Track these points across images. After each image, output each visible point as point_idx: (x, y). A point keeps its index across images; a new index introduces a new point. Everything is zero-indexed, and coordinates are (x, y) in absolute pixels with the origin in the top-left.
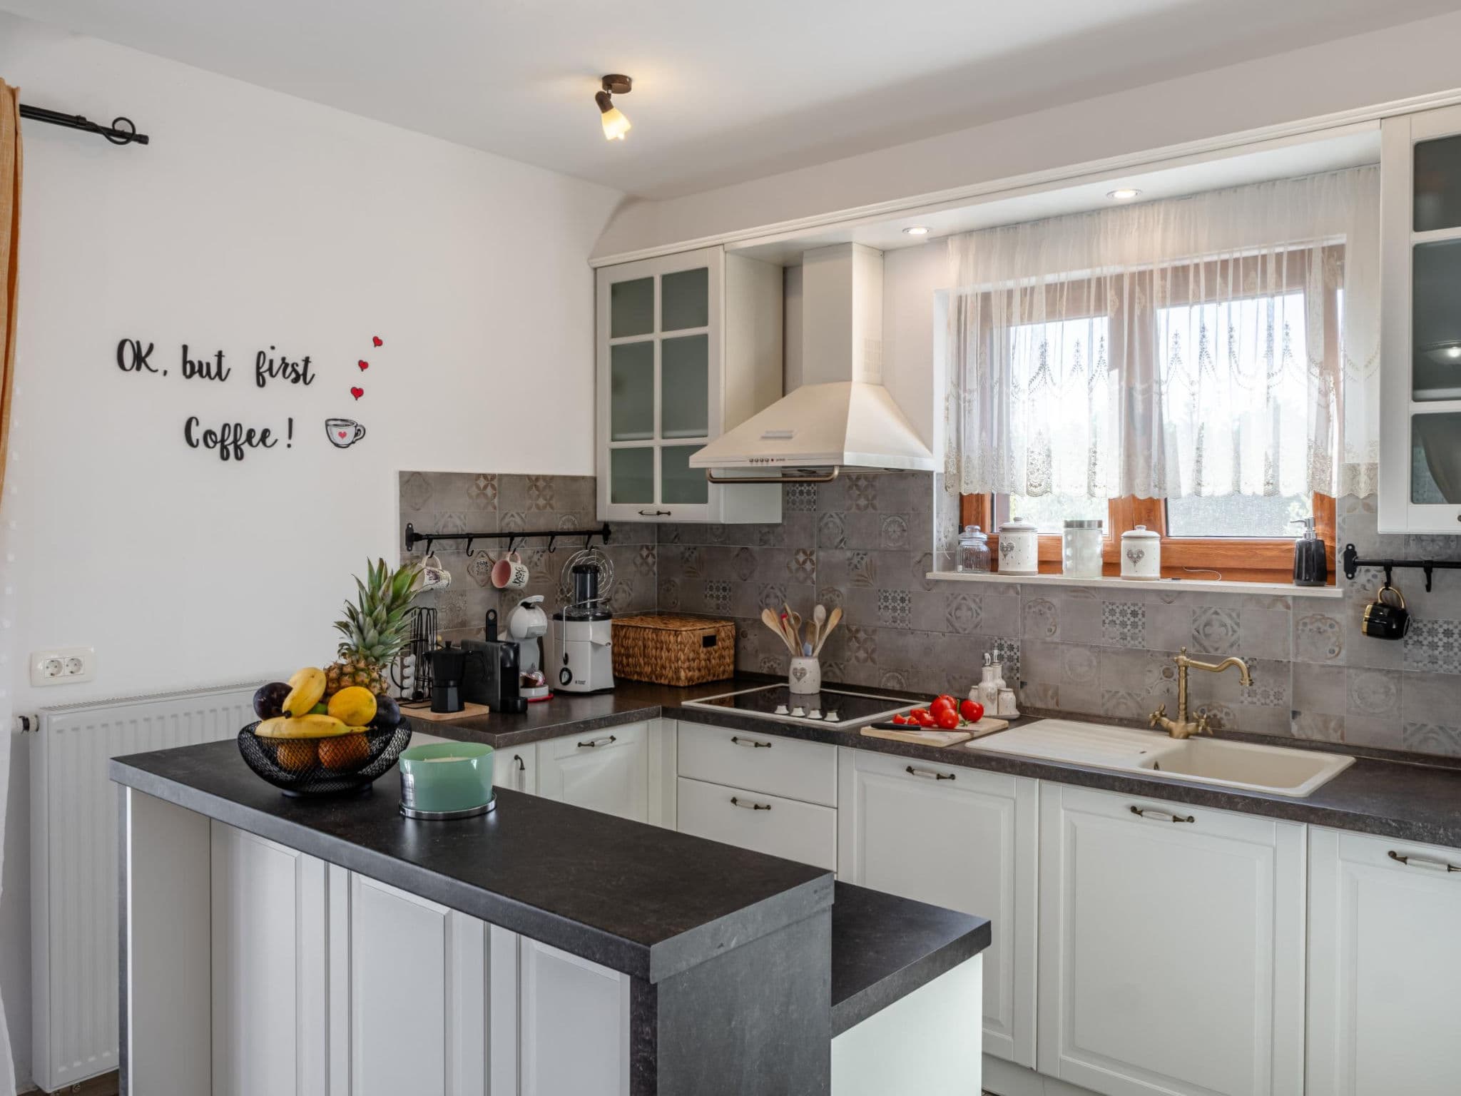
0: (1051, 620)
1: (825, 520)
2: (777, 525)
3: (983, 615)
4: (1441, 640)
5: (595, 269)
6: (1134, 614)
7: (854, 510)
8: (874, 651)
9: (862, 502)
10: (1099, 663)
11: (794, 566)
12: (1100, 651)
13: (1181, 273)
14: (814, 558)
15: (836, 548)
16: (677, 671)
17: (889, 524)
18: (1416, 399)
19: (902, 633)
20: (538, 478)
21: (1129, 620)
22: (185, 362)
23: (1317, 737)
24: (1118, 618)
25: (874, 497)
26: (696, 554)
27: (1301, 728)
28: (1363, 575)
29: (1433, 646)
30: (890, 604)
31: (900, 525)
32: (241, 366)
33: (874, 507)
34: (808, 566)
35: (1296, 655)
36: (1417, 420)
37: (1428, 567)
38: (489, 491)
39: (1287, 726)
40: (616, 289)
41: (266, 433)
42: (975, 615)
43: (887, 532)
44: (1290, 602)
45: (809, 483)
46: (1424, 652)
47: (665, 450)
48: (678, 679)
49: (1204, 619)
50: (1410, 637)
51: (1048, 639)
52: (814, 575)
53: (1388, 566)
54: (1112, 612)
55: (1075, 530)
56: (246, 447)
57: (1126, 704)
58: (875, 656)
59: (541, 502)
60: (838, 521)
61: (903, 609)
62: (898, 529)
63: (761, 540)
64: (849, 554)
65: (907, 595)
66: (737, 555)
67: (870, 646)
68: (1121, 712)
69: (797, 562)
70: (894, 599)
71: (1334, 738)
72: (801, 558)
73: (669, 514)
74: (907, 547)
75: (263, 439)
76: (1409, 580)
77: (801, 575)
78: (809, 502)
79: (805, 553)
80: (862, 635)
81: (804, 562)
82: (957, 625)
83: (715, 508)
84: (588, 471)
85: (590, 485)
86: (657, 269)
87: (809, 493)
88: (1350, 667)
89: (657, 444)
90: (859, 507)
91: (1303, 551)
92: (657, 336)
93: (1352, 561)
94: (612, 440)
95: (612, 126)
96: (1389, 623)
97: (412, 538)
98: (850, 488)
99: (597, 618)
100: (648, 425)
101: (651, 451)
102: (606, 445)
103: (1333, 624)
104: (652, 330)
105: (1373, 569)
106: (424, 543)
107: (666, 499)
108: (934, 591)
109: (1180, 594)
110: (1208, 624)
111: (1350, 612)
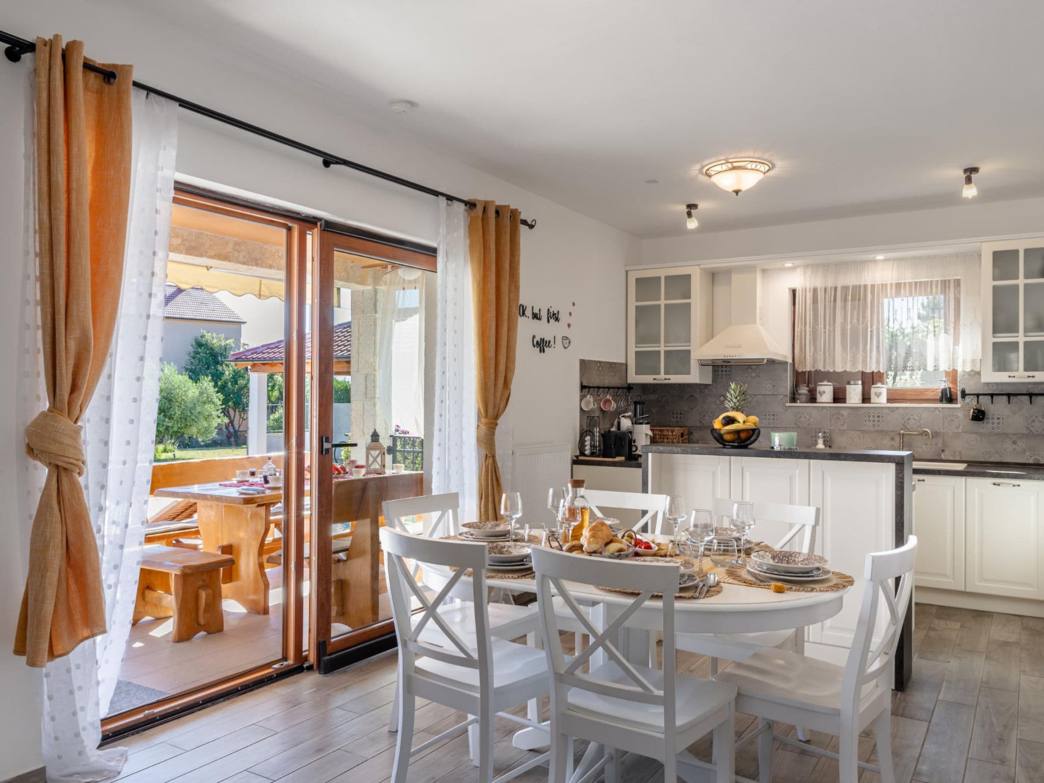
0: (843, 420)
2: (710, 385)
3: (811, 420)
4: (996, 421)
5: (627, 271)
6: (878, 417)
7: (749, 378)
9: (753, 375)
10: (864, 436)
11: (718, 402)
12: (864, 432)
13: (898, 286)
17: (767, 384)
18: (994, 337)
19: (773, 429)
20: (613, 363)
21: (877, 419)
22: (533, 313)
23: (951, 458)
24: (872, 419)
25: (759, 372)
26: (665, 398)
27: (945, 456)
28: (968, 399)
29: (993, 423)
30: (767, 417)
31: (772, 384)
32: (544, 315)
33: (759, 376)
35: (943, 429)
36: (994, 344)
37: (992, 395)
38: (600, 369)
39: (940, 455)
40: (639, 281)
41: (549, 342)
42: (808, 420)
43: (766, 387)
44: (941, 409)
45: (726, 366)
46: (989, 426)
47: (666, 352)
49: (907, 418)
50: (985, 421)
51: (841, 428)
53: (978, 395)
54: (870, 416)
56: (545, 348)
59: (613, 374)
61: (774, 419)
62: (771, 386)
63: (700, 391)
65: (775, 413)
66: (688, 399)
69: (720, 400)
70: (769, 415)
71: (958, 458)
72: (722, 398)
73: (669, 379)
74: (775, 393)
75: (549, 345)
76: (985, 401)
78: (726, 375)
82: (800, 424)
83: (694, 377)
84: (623, 361)
85: (625, 367)
86: (662, 273)
87: (726, 371)
88: (963, 432)
89: (662, 349)
90: (751, 377)
91: (944, 392)
92: (663, 302)
93: (964, 394)
94: (636, 347)
95: (692, 224)
96: (979, 416)
97: (583, 387)
98: (747, 369)
99: (646, 424)
100: (657, 341)
101: (659, 352)
102: (632, 349)
103: (957, 417)
104: (659, 299)
105: (971, 397)
106: (587, 390)
107: (666, 373)
108: (789, 411)
109: (898, 408)
110: (909, 419)
111: (962, 412)
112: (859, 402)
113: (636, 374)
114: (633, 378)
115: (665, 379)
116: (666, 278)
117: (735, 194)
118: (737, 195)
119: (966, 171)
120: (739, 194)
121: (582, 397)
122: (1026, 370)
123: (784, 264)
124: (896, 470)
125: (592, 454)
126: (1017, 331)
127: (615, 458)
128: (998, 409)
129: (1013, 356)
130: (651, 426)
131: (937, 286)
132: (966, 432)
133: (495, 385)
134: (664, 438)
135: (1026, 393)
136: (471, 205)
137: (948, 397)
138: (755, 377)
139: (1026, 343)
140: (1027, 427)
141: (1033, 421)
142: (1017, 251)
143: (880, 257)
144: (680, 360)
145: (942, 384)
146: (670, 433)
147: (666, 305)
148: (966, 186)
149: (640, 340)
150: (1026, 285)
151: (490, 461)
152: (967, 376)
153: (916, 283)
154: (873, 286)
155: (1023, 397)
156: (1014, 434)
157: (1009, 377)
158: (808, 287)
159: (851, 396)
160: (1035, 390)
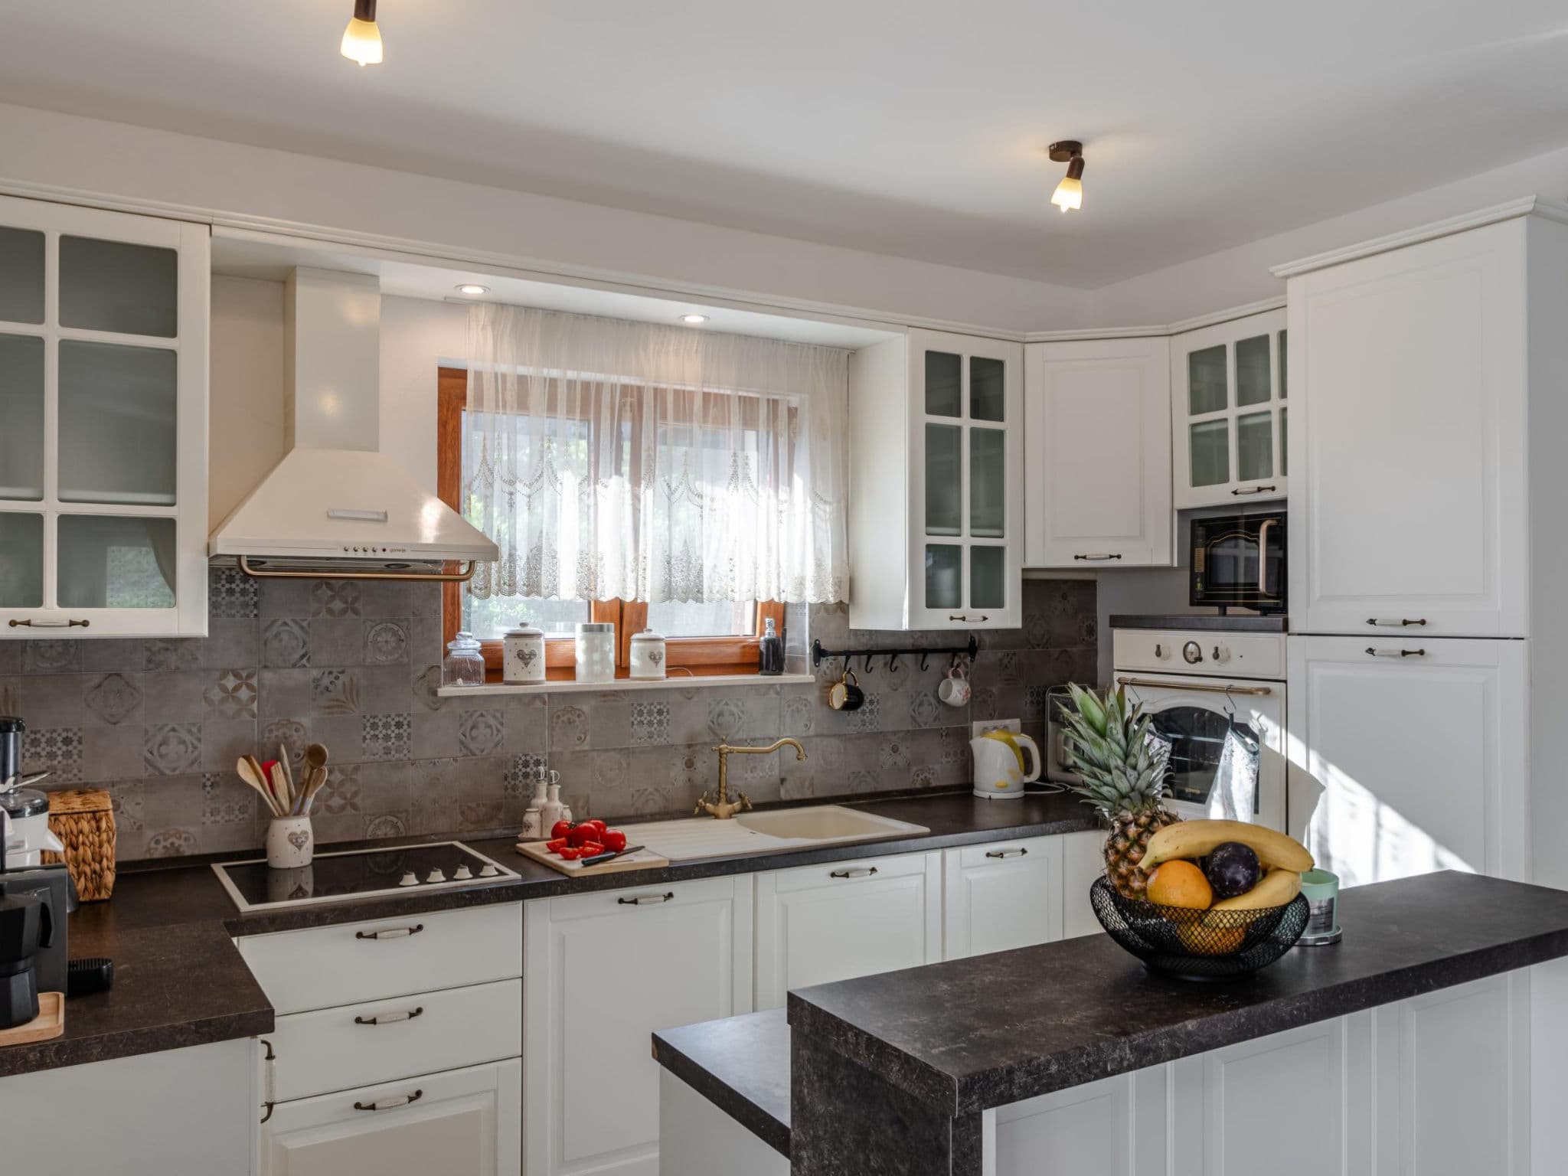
0: (580, 727)
1: (275, 629)
3: (504, 731)
4: (873, 709)
6: (659, 712)
7: (324, 615)
8: (355, 794)
9: (338, 605)
10: (629, 764)
11: (216, 694)
12: (628, 752)
14: (254, 681)
15: (294, 666)
17: (378, 634)
18: (930, 534)
19: (398, 766)
21: (656, 718)
23: (797, 797)
24: (646, 717)
25: (356, 599)
27: (787, 791)
29: (863, 713)
30: (381, 732)
31: (395, 634)
33: (356, 612)
34: (244, 694)
35: (783, 732)
36: (928, 549)
37: (870, 653)
39: (778, 793)
42: (495, 732)
43: (375, 642)
44: (779, 689)
46: (865, 720)
47: (64, 520)
49: (717, 711)
50: (861, 709)
51: (578, 748)
52: (255, 706)
53: (848, 654)
54: (642, 713)
57: (653, 799)
58: (358, 800)
60: (296, 630)
61: (399, 737)
62: (392, 640)
63: (149, 661)
64: (315, 673)
65: (405, 719)
66: (94, 687)
67: (349, 789)
68: (651, 808)
69: (224, 689)
70: (386, 726)
71: (808, 795)
72: (231, 682)
73: (85, 624)
74: (405, 660)
76: (858, 664)
77: (231, 707)
78: (246, 605)
79: (237, 675)
80: (336, 777)
81: (236, 689)
82: (473, 746)
86: (53, 222)
87: (244, 592)
88: (817, 736)
89: (51, 509)
90: (330, 611)
92: (54, 331)
93: (819, 653)
95: (366, 49)
96: (852, 699)
98: (317, 587)
100: (21, 475)
101: (37, 519)
103: (807, 703)
104: (36, 319)
105: (833, 658)
107: (63, 601)
108: (443, 710)
109: (698, 689)
110: (720, 714)
111: (817, 693)
112: (609, 681)
115: (72, 624)
116: (66, 241)
122: (974, 605)
123: (461, 286)
126: (959, 524)
128: (875, 682)
129: (952, 575)
132: (822, 735)
135: (910, 647)
138: (344, 612)
139: (973, 550)
140: (912, 717)
141: (920, 705)
142: (959, 358)
146: (85, 826)
147: (65, 345)
148: (1064, 183)
150: (971, 431)
152: (823, 614)
154: (659, 392)
155: (906, 655)
156: (895, 733)
157: (952, 618)
158: (503, 368)
159: (590, 662)
160: (924, 643)
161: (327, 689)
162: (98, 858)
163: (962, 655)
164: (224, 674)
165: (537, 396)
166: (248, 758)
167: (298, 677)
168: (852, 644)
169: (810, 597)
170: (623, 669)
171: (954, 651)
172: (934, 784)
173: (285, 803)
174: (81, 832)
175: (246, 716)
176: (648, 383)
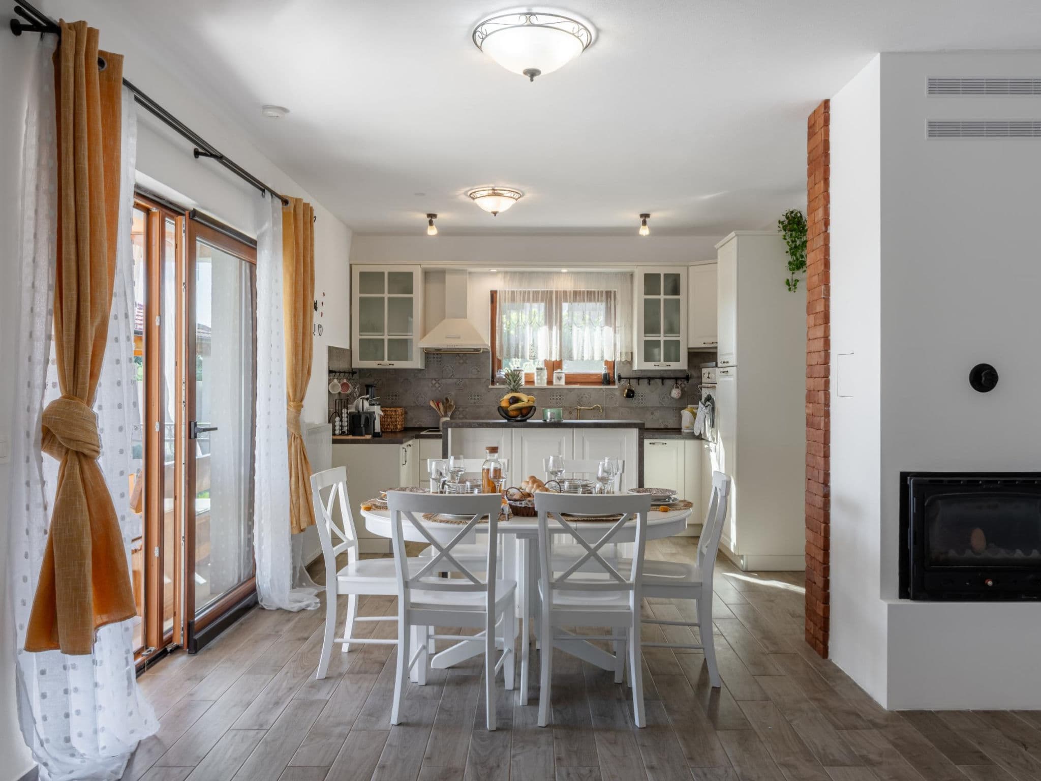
1: (445, 368)
2: (423, 370)
4: (640, 398)
5: (351, 265)
6: (561, 396)
7: (457, 364)
8: (466, 414)
9: (461, 361)
11: (430, 385)
13: (576, 293)
14: (440, 382)
15: (450, 378)
16: (396, 425)
17: (472, 369)
18: (645, 336)
19: (477, 407)
20: (344, 349)
21: (559, 398)
24: (555, 397)
25: (467, 359)
26: (380, 382)
28: (623, 382)
29: (639, 400)
31: (477, 369)
33: (466, 363)
34: (437, 385)
35: (606, 404)
36: (646, 342)
37: (638, 379)
38: (338, 354)
40: (362, 274)
43: (471, 372)
44: (604, 390)
45: (437, 354)
46: (636, 402)
47: (389, 340)
48: (396, 428)
49: (581, 396)
50: (634, 398)
52: (440, 389)
53: (630, 379)
54: (553, 396)
55: (540, 370)
58: (467, 416)
59: (344, 360)
60: (450, 367)
61: (478, 399)
62: (476, 371)
63: (414, 376)
64: (455, 380)
65: (479, 394)
66: (403, 382)
67: (464, 413)
69: (432, 384)
70: (474, 396)
72: (434, 382)
73: (393, 365)
74: (479, 377)
76: (633, 382)
77: (434, 389)
78: (436, 361)
79: (435, 380)
80: (461, 409)
81: (435, 384)
83: (416, 362)
84: (347, 347)
85: (349, 353)
86: (386, 270)
87: (437, 358)
88: (619, 407)
89: (386, 337)
90: (459, 363)
91: (605, 375)
92: (386, 295)
93: (620, 378)
94: (360, 335)
95: (432, 231)
96: (630, 394)
97: (330, 372)
98: (456, 356)
99: (378, 405)
100: (380, 329)
101: (383, 340)
102: (357, 337)
103: (615, 395)
104: (383, 293)
105: (625, 380)
106: (333, 374)
107: (389, 359)
108: (491, 392)
109: (574, 389)
110: (582, 398)
111: (619, 392)
112: (544, 384)
113: (361, 359)
114: (358, 363)
115: (390, 365)
116: (389, 273)
117: (493, 215)
118: (495, 215)
119: (642, 216)
120: (497, 215)
121: (330, 381)
122: (665, 361)
123: (490, 270)
124: (639, 433)
125: (343, 433)
126: (659, 333)
127: (364, 436)
128: (642, 389)
129: (656, 351)
130: (381, 407)
131: (602, 296)
132: (621, 407)
133: (302, 370)
134: (387, 418)
136: (285, 202)
137: (607, 380)
138: (463, 363)
139: (665, 342)
140: (660, 403)
141: (664, 398)
142: (659, 275)
143: (564, 270)
144: (401, 348)
145: (602, 370)
147: (389, 299)
148: (642, 227)
149: (363, 329)
150: (665, 300)
151: (299, 441)
152: (621, 364)
153: (588, 292)
154: (557, 292)
155: (658, 380)
156: (652, 407)
157: (655, 365)
158: (507, 290)
159: (538, 379)
160: (665, 375)
161: (458, 384)
162: (396, 421)
163: (683, 380)
164: (432, 379)
165: (518, 297)
166: (433, 401)
167: (450, 381)
168: (634, 375)
169: (618, 359)
170: (550, 382)
171: (676, 379)
172: (669, 427)
173: (443, 413)
174: (392, 415)
175: (437, 391)
176: (554, 290)
